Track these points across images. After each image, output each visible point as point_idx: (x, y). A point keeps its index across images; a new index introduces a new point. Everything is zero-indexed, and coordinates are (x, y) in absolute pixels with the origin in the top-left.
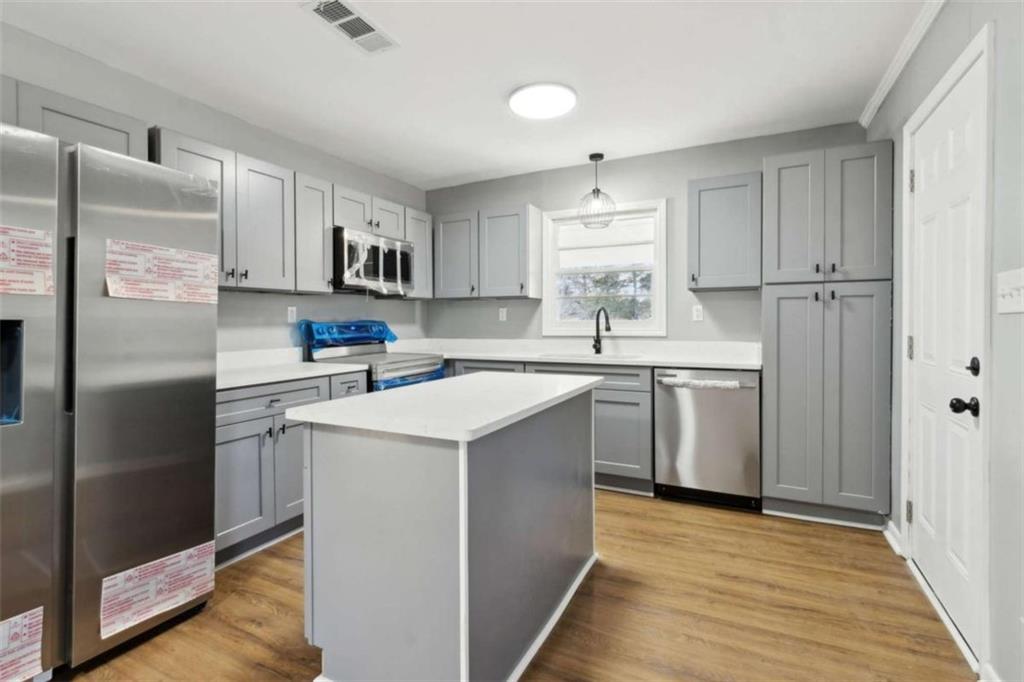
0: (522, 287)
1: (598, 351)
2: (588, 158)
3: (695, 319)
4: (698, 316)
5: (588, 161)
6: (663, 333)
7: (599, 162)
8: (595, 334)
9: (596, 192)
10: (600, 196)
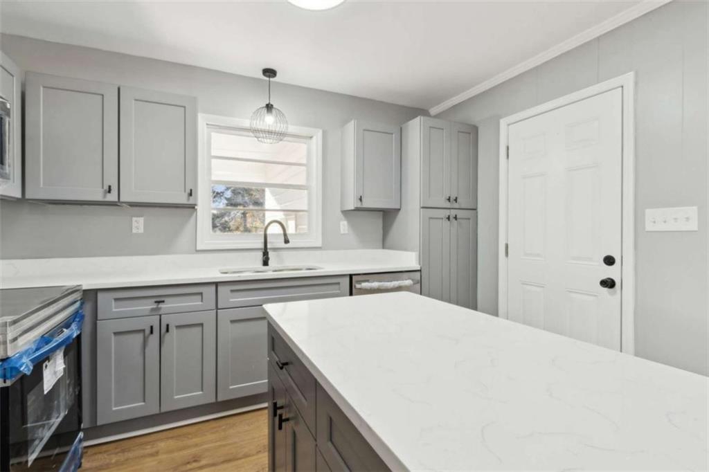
0: (191, 194)
1: (266, 263)
2: (261, 73)
3: (342, 232)
4: (344, 230)
5: (260, 75)
6: (319, 244)
7: (271, 79)
8: (262, 246)
9: (269, 107)
10: (274, 111)
